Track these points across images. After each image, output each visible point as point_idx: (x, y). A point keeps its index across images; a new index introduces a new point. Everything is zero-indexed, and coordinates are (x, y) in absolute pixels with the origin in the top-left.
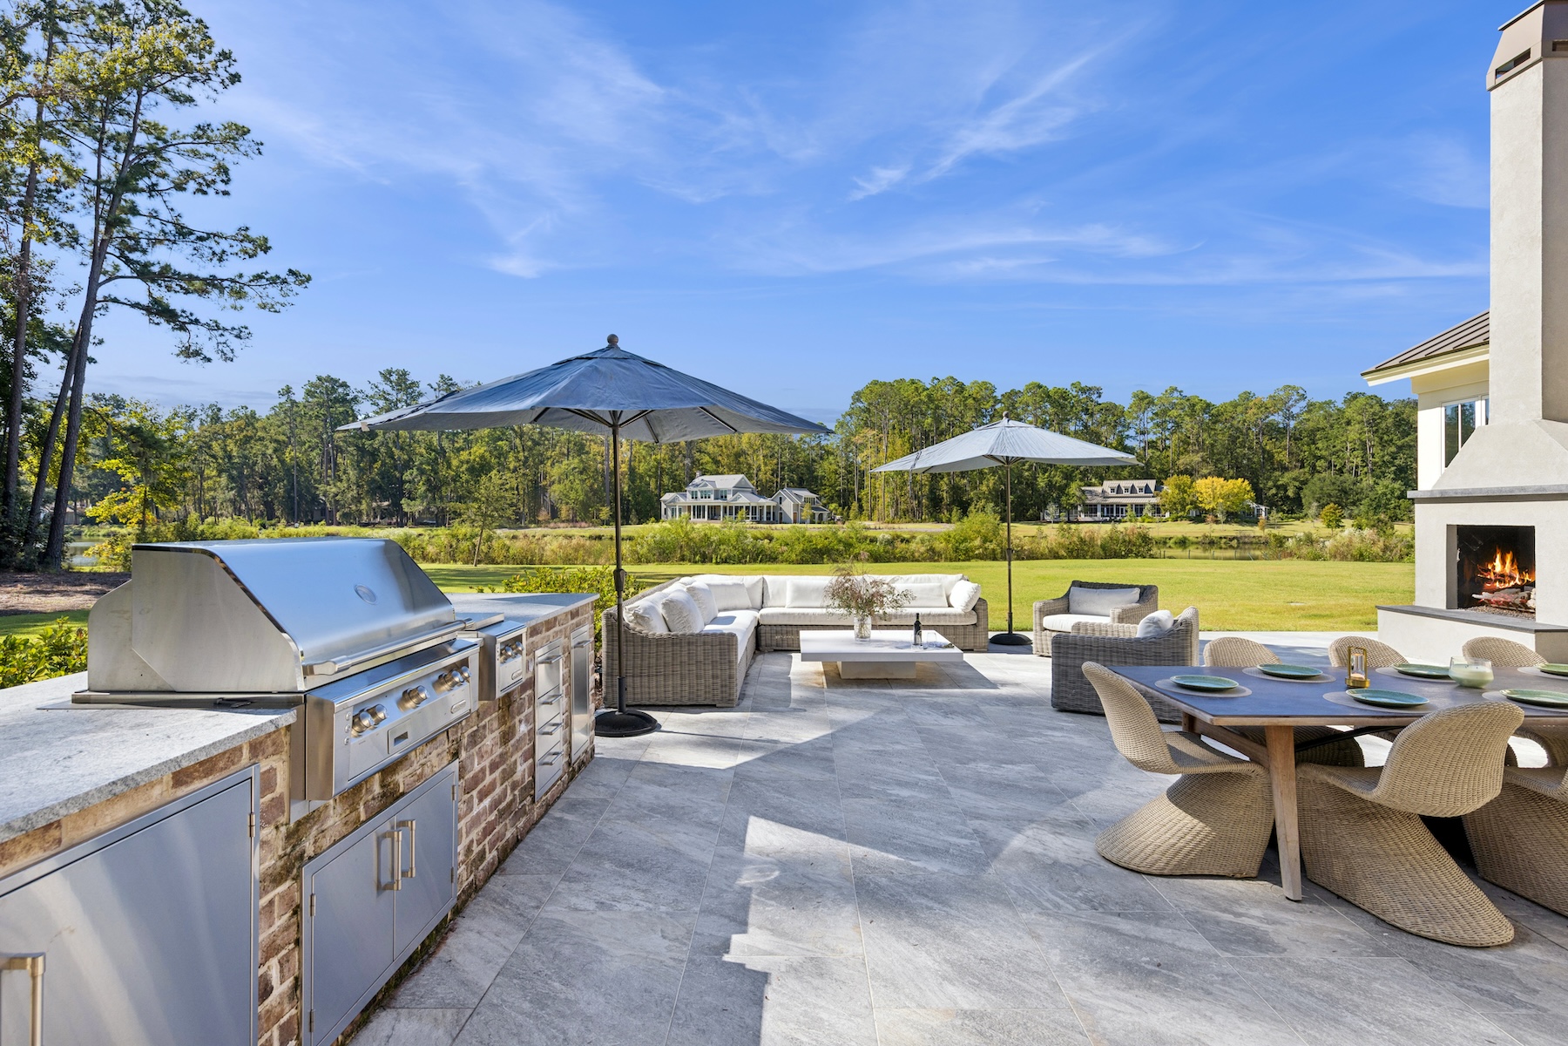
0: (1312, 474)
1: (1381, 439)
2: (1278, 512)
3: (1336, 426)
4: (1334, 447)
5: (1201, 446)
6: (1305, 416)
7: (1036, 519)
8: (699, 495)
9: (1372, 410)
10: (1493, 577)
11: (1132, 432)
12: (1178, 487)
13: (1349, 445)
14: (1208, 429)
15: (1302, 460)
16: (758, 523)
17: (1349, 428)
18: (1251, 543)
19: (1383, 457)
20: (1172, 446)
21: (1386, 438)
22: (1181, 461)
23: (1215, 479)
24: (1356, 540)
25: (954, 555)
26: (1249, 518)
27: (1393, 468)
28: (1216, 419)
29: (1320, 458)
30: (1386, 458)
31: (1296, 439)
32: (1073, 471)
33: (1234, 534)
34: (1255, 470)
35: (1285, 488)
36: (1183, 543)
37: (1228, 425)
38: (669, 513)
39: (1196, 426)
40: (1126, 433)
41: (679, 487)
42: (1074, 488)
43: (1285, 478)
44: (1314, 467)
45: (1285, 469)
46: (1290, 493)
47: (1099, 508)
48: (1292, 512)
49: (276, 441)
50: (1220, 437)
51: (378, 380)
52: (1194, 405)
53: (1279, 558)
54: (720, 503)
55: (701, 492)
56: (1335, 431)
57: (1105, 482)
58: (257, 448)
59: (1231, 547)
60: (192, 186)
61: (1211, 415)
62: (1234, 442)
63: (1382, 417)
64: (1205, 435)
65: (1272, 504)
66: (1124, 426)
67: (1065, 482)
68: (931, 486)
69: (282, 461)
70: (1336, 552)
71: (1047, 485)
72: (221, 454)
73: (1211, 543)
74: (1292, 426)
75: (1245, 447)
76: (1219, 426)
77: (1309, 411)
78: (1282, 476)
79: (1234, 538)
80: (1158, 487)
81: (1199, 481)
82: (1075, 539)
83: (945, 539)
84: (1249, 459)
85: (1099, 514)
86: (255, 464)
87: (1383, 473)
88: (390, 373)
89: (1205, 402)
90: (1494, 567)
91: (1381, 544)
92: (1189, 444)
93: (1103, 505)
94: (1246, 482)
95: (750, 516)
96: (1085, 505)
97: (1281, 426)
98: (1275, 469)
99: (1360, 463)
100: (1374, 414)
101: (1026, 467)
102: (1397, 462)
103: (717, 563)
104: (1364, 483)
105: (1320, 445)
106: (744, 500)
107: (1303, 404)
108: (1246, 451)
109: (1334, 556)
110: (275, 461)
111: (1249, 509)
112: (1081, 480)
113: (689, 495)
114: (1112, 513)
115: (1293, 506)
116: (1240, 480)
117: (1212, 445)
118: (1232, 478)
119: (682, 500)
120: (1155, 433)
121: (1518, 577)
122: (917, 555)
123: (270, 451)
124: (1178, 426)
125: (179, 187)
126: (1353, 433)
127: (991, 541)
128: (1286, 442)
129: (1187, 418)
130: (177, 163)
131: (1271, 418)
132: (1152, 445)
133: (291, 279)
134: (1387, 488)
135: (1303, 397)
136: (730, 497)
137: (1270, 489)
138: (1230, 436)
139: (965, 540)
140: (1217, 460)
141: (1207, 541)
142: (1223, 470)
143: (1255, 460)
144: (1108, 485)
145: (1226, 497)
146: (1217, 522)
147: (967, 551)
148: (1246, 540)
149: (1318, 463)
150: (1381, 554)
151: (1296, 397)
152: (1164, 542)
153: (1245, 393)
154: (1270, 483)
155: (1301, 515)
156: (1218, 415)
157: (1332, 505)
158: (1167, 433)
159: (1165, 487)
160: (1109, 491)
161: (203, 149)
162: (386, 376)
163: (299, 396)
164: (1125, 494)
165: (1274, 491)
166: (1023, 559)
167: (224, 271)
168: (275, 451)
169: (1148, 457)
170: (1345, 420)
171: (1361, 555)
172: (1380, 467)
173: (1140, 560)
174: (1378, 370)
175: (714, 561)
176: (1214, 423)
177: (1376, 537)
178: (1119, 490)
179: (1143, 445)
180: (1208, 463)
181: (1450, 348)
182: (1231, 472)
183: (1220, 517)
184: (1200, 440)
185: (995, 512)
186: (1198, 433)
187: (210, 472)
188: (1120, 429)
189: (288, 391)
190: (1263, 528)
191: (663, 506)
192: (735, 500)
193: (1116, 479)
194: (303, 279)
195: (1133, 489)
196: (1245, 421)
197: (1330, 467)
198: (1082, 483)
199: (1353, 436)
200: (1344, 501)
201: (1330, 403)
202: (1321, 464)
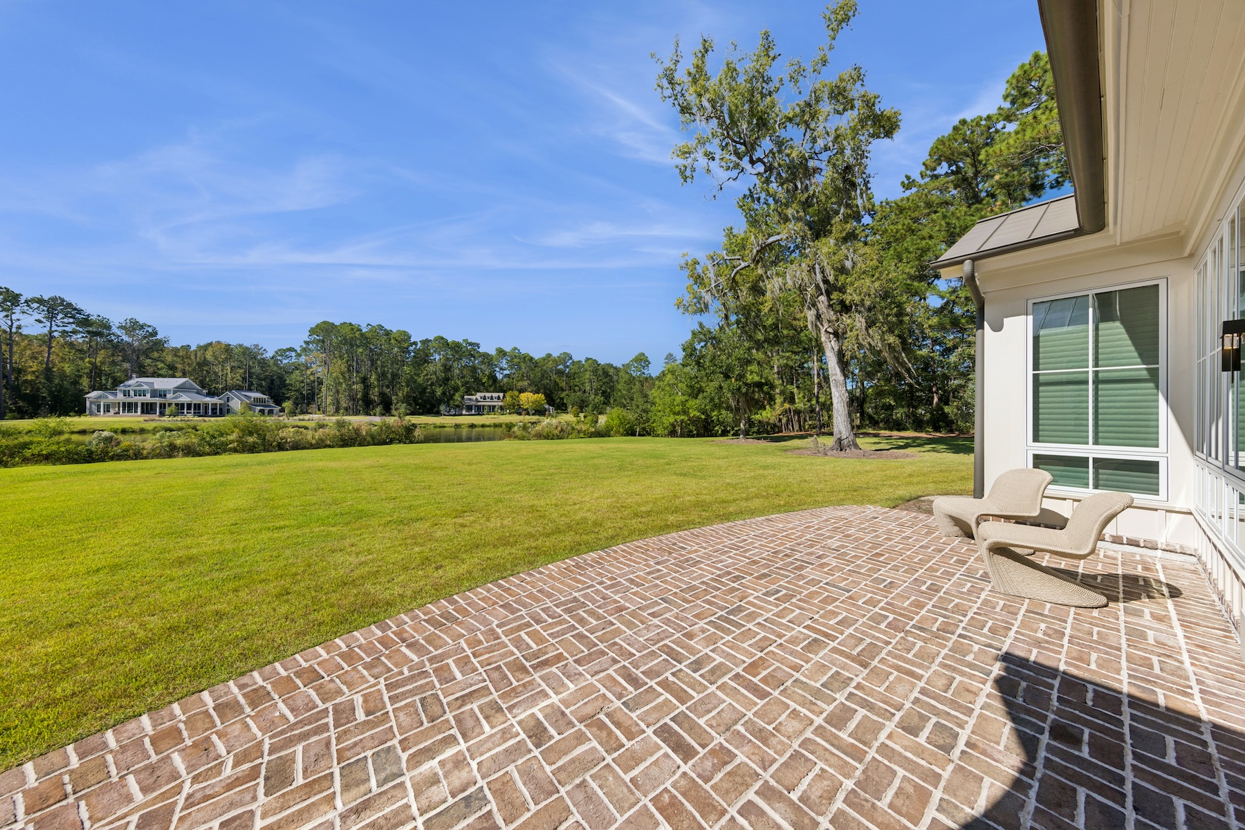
0: (573, 393)
2: (557, 410)
3: (582, 372)
4: (581, 381)
5: (529, 378)
6: (571, 367)
9: (595, 366)
11: (496, 369)
12: (512, 397)
13: (586, 381)
14: (532, 370)
15: (570, 387)
17: (586, 373)
20: (516, 377)
21: (599, 378)
22: (518, 385)
23: (530, 393)
24: (584, 425)
26: (544, 413)
27: (601, 392)
29: (576, 386)
30: (599, 387)
31: (568, 377)
32: (460, 387)
34: (549, 390)
35: (562, 399)
37: (541, 368)
38: (94, 409)
39: (527, 368)
40: (493, 369)
41: (109, 387)
42: (458, 396)
43: (562, 395)
44: (574, 390)
45: (563, 390)
46: (564, 402)
47: (473, 407)
50: (537, 374)
52: (526, 358)
54: (158, 400)
55: (135, 391)
56: (582, 374)
57: (478, 393)
61: (534, 363)
62: (543, 377)
63: (598, 370)
64: (531, 373)
65: (554, 406)
67: (453, 393)
68: (364, 392)
71: (441, 394)
74: (567, 371)
75: (547, 379)
76: (536, 369)
77: (573, 365)
80: (504, 397)
81: (523, 394)
85: (473, 411)
87: (598, 393)
89: (531, 356)
92: (523, 376)
93: (476, 406)
94: (545, 395)
95: (192, 411)
96: (465, 406)
97: (562, 371)
98: (558, 390)
99: (590, 389)
100: (595, 368)
101: (429, 383)
102: (603, 389)
104: (591, 398)
105: (577, 380)
107: (571, 361)
108: (547, 381)
111: (544, 408)
112: (464, 392)
113: (120, 394)
114: (481, 410)
115: (563, 408)
116: (542, 394)
117: (533, 378)
118: (538, 393)
120: (508, 370)
124: (519, 368)
128: (564, 378)
129: (523, 364)
131: (559, 367)
132: (507, 376)
135: (571, 358)
136: (169, 395)
138: (542, 374)
141: (522, 426)
142: (535, 390)
143: (549, 385)
144: (479, 395)
145: (534, 402)
146: (528, 415)
151: (568, 358)
153: (548, 354)
154: (555, 397)
155: (566, 412)
156: (536, 364)
157: (578, 407)
158: (514, 371)
159: (507, 397)
160: (479, 398)
164: (487, 400)
165: (556, 400)
169: (502, 382)
170: (585, 369)
172: (597, 390)
176: (535, 367)
178: (485, 398)
179: (502, 376)
180: (529, 386)
182: (538, 391)
183: (530, 412)
184: (528, 375)
186: (528, 371)
190: (547, 418)
191: (88, 403)
192: (176, 398)
193: (484, 392)
195: (492, 398)
196: (548, 367)
197: (579, 390)
198: (465, 394)
199: (587, 376)
200: (582, 406)
201: (580, 362)
202: (576, 388)
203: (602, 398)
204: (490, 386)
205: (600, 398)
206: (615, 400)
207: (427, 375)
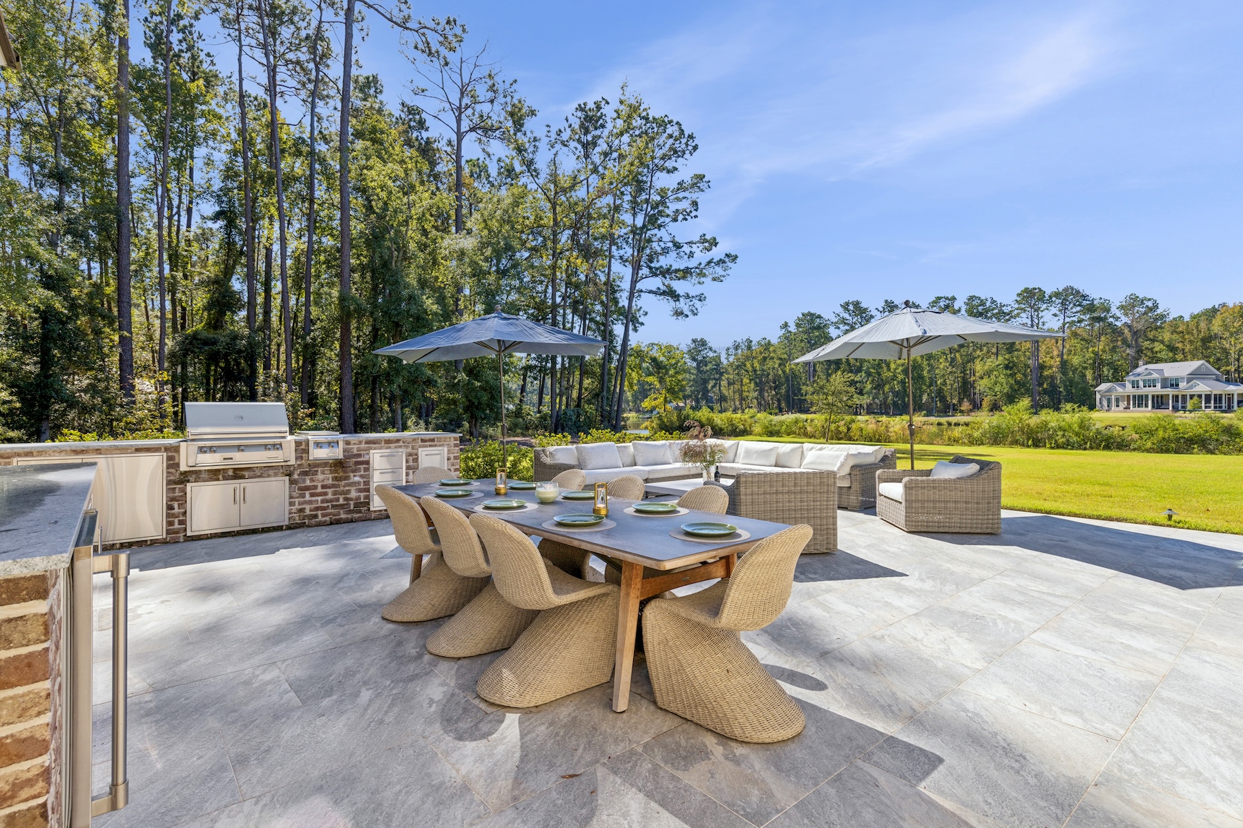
8: (1141, 384)
16: (1225, 412)
38: (1105, 403)
41: (1118, 378)
49: (780, 359)
51: (840, 310)
54: (1170, 392)
55: (1144, 381)
58: (770, 364)
60: (680, 217)
69: (784, 372)
72: (750, 369)
86: (769, 374)
88: (847, 304)
95: (1212, 404)
103: (1052, 448)
106: (1202, 388)
110: (780, 372)
113: (1129, 385)
119: (1120, 389)
123: (776, 366)
125: (675, 220)
130: (673, 207)
133: (727, 260)
136: (1182, 385)
161: (681, 195)
162: (845, 307)
163: (793, 328)
167: (692, 264)
168: (780, 365)
175: (1048, 445)
187: (746, 380)
189: (786, 325)
191: (1098, 396)
192: (1191, 387)
194: (734, 258)
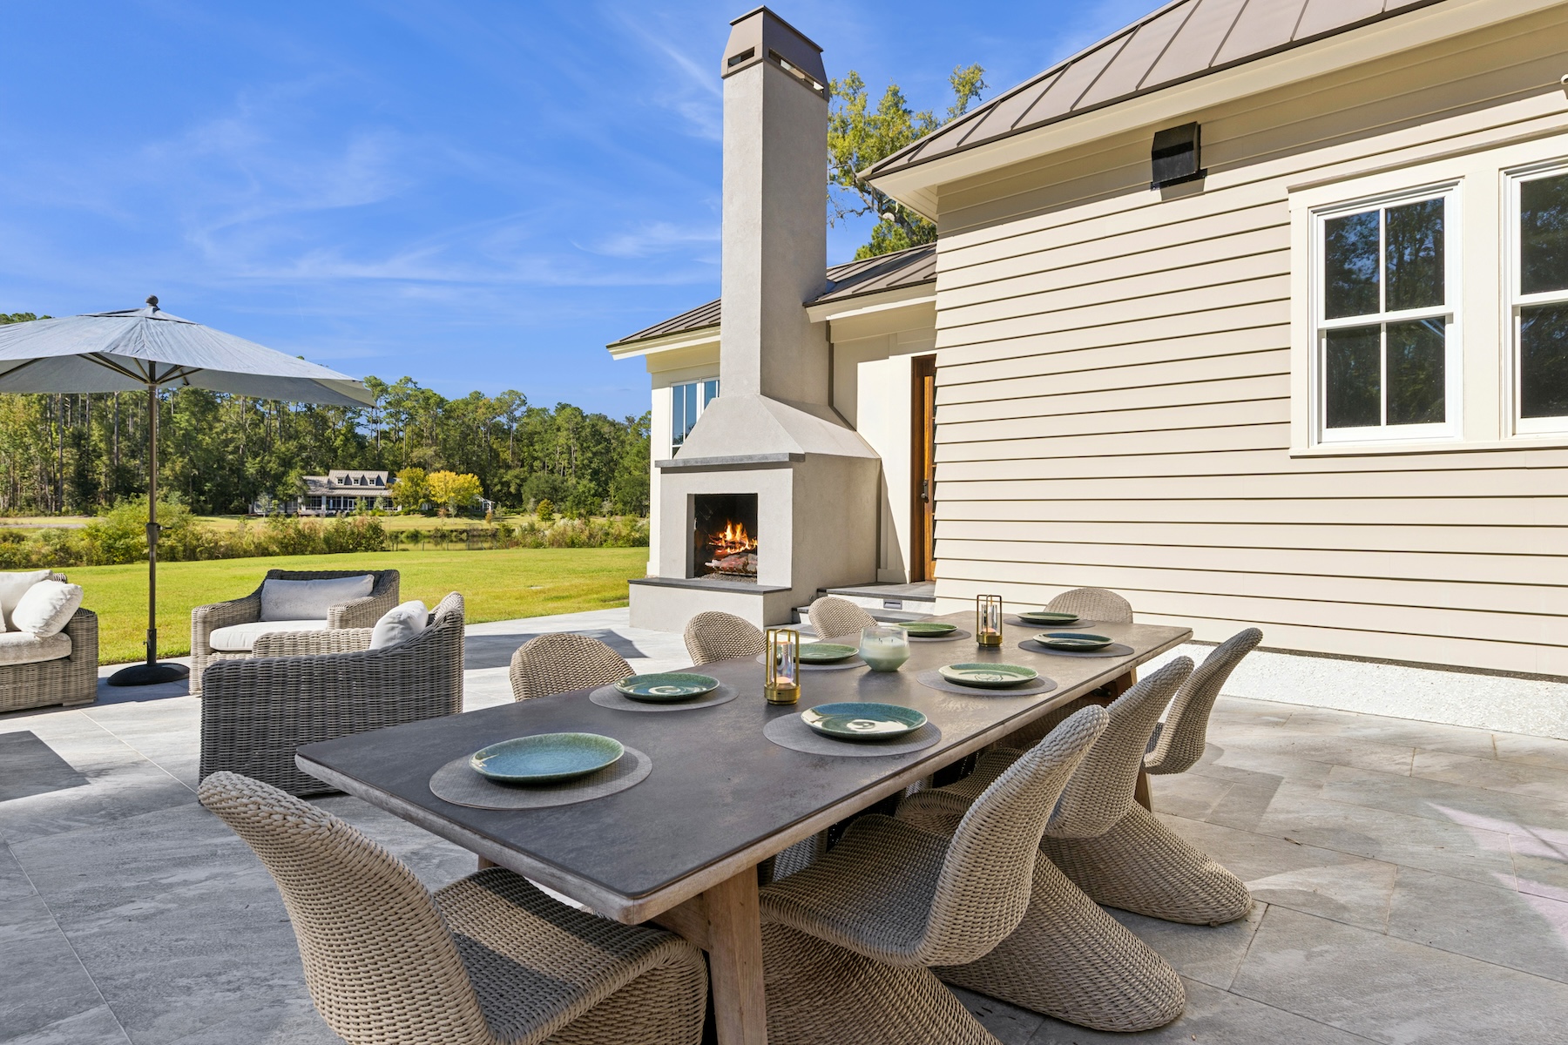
0: (530, 473)
1: (582, 445)
2: (502, 506)
3: (549, 431)
4: (547, 449)
5: (435, 441)
6: (525, 420)
7: (244, 512)
9: (576, 420)
10: (724, 544)
11: (363, 420)
12: (411, 479)
13: (558, 449)
14: (442, 424)
15: (522, 461)
17: (559, 433)
18: (479, 536)
19: (583, 460)
20: (406, 438)
21: (585, 445)
22: (414, 454)
23: (447, 473)
24: (569, 529)
25: (104, 557)
26: (476, 512)
27: (590, 471)
28: (449, 414)
29: (536, 459)
30: (586, 461)
31: (518, 440)
32: (293, 458)
33: (464, 527)
34: (483, 466)
35: (507, 484)
36: (415, 537)
37: (460, 422)
39: (430, 420)
40: (356, 421)
42: (293, 477)
43: (508, 476)
44: (532, 466)
45: (508, 467)
46: (512, 490)
47: (324, 500)
48: (513, 506)
50: (452, 432)
52: (428, 399)
53: (507, 547)
56: (549, 435)
57: (331, 472)
59: (462, 540)
61: (445, 411)
62: (465, 438)
63: (583, 427)
64: (439, 430)
65: (497, 500)
66: (354, 413)
67: (282, 469)
68: (78, 466)
70: (553, 540)
71: (258, 472)
73: (441, 537)
74: (514, 428)
75: (474, 444)
76: (451, 422)
77: (529, 416)
78: (506, 473)
79: (464, 531)
80: (391, 478)
81: (432, 475)
82: (291, 531)
83: (89, 535)
84: (478, 456)
85: (323, 507)
87: (583, 474)
89: (439, 396)
90: (725, 536)
91: (587, 532)
92: (422, 437)
93: (328, 498)
94: (476, 477)
96: (306, 496)
97: (506, 427)
98: (500, 467)
99: (566, 465)
100: (577, 423)
101: (230, 449)
102: (593, 465)
104: (569, 483)
105: (537, 447)
107: (524, 409)
108: (476, 448)
109: (552, 545)
111: (478, 503)
112: (302, 468)
114: (339, 504)
115: (514, 502)
116: (470, 475)
117: (445, 440)
118: (463, 473)
120: (388, 423)
121: (747, 543)
122: (34, 558)
124: (412, 418)
126: (562, 439)
127: (169, 536)
128: (510, 443)
129: (421, 411)
131: (498, 419)
132: (385, 435)
134: (586, 487)
135: (524, 403)
137: (496, 485)
138: (462, 432)
139: (125, 535)
140: (449, 455)
141: (439, 535)
142: (454, 466)
143: (484, 457)
144: (335, 475)
145: (457, 491)
146: (448, 516)
147: (128, 549)
148: (475, 533)
149: (536, 464)
150: (587, 541)
151: (518, 402)
152: (395, 537)
153: (476, 392)
154: (496, 480)
155: (521, 509)
156: (451, 411)
157: (546, 500)
158: (401, 424)
159: (398, 480)
160: (336, 481)
164: (354, 485)
165: (499, 487)
166: (217, 558)
169: (380, 448)
170: (556, 427)
171: (573, 542)
172: (581, 469)
173: (370, 554)
174: (622, 344)
176: (448, 418)
177: (583, 526)
178: (347, 480)
179: (375, 434)
180: (441, 458)
181: (682, 328)
182: (462, 468)
183: (452, 510)
184: (434, 434)
185: (182, 502)
186: (432, 427)
188: (350, 415)
190: (490, 522)
193: (344, 468)
195: (363, 481)
196: (475, 419)
197: (544, 467)
198: (305, 472)
199: (562, 441)
200: (555, 497)
201: (545, 410)
202: (537, 464)
203: (592, 485)
204: (353, 457)
205: (586, 485)
206: (618, 489)
207: (225, 431)
